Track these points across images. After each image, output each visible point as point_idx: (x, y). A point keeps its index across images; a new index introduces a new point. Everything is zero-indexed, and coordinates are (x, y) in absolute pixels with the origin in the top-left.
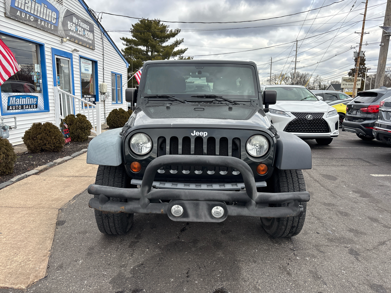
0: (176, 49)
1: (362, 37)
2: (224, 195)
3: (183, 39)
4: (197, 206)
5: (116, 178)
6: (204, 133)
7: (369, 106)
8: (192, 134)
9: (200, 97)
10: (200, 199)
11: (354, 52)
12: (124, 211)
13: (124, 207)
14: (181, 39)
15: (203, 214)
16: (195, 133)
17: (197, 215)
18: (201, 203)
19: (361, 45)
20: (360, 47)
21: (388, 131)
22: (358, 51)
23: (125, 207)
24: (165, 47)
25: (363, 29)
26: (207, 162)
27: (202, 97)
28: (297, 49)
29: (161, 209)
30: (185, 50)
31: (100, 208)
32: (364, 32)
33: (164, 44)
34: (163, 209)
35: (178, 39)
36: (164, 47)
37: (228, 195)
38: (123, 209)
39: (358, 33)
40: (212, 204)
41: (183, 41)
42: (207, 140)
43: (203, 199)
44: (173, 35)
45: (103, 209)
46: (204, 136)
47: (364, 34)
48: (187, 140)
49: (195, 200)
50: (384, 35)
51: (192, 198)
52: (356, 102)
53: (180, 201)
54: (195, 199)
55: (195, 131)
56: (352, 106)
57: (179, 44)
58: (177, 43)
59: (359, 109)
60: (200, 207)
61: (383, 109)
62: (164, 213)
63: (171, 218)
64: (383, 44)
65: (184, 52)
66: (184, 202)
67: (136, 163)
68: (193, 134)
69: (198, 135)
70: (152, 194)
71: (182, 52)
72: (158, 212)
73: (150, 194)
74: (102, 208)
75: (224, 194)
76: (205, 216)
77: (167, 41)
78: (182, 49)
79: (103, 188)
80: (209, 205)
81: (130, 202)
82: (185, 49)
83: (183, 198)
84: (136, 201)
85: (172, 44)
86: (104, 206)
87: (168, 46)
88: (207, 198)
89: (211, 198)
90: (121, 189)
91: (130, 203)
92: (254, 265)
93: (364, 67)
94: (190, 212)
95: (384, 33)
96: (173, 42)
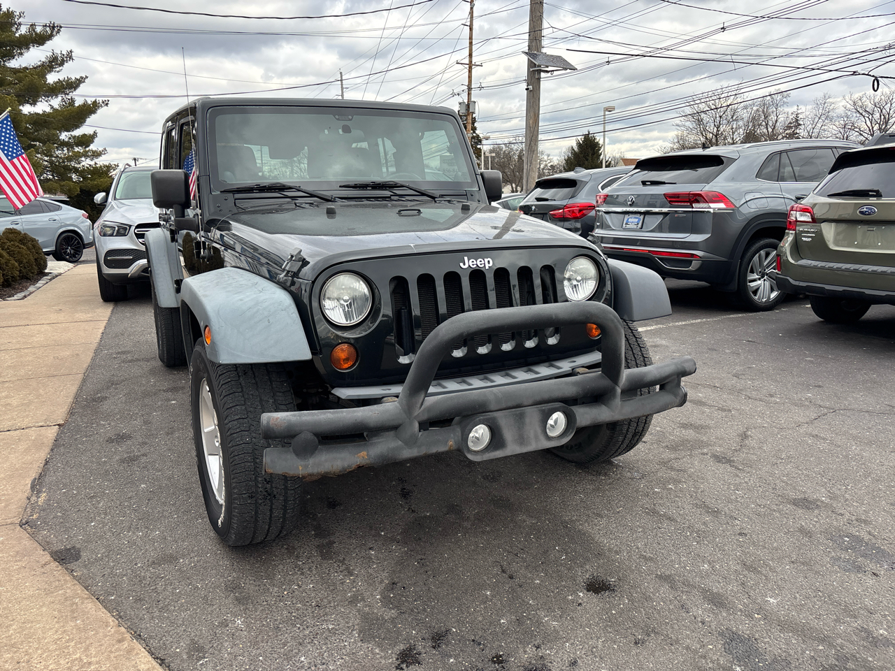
0: (51, 78)
1: (470, 71)
2: (567, 387)
3: (71, 51)
4: (520, 418)
5: (278, 394)
6: (486, 260)
7: (565, 207)
8: (461, 265)
9: (360, 187)
10: (526, 404)
11: (460, 104)
12: (368, 461)
13: (365, 453)
14: (64, 53)
15: (532, 435)
16: (468, 263)
17: (521, 440)
18: (528, 410)
19: (470, 89)
20: (469, 94)
21: (623, 249)
22: (466, 101)
23: (368, 452)
24: (20, 72)
25: (470, 55)
26: (554, 317)
27: (363, 187)
28: (342, 93)
29: (448, 441)
30: (79, 81)
31: (300, 468)
32: (473, 63)
33: (14, 64)
34: (453, 440)
35: (57, 52)
36: (15, 71)
37: (575, 384)
38: (363, 457)
39: (462, 64)
40: (549, 409)
41: (71, 58)
42: (493, 275)
43: (530, 402)
44: (41, 39)
45: (310, 470)
46: (487, 268)
47: (473, 67)
48: (452, 279)
49: (516, 407)
50: (531, 70)
51: (510, 404)
52: (538, 199)
53: (486, 415)
54: (514, 403)
55: (466, 258)
56: (533, 208)
57: (62, 64)
58: (55, 62)
59: (546, 214)
60: (527, 420)
61: (603, 209)
62: (454, 447)
63: (470, 457)
64: (530, 87)
65: (78, 86)
66: (495, 414)
67: (345, 346)
68: (464, 264)
69: (475, 266)
70: (429, 409)
71: (73, 85)
72: (442, 449)
73: (425, 409)
74: (306, 467)
75: (567, 383)
76: (536, 437)
77: (21, 54)
78: (69, 79)
79: (305, 415)
80: (543, 411)
81: (374, 438)
82: (78, 77)
83: (492, 407)
84: (387, 433)
85: (39, 63)
86: (311, 461)
87: (26, 68)
88: (538, 398)
89: (546, 396)
90: (355, 411)
91: (375, 440)
92: (603, 522)
93: (475, 135)
94: (508, 434)
95: (531, 64)
96: (44, 60)
